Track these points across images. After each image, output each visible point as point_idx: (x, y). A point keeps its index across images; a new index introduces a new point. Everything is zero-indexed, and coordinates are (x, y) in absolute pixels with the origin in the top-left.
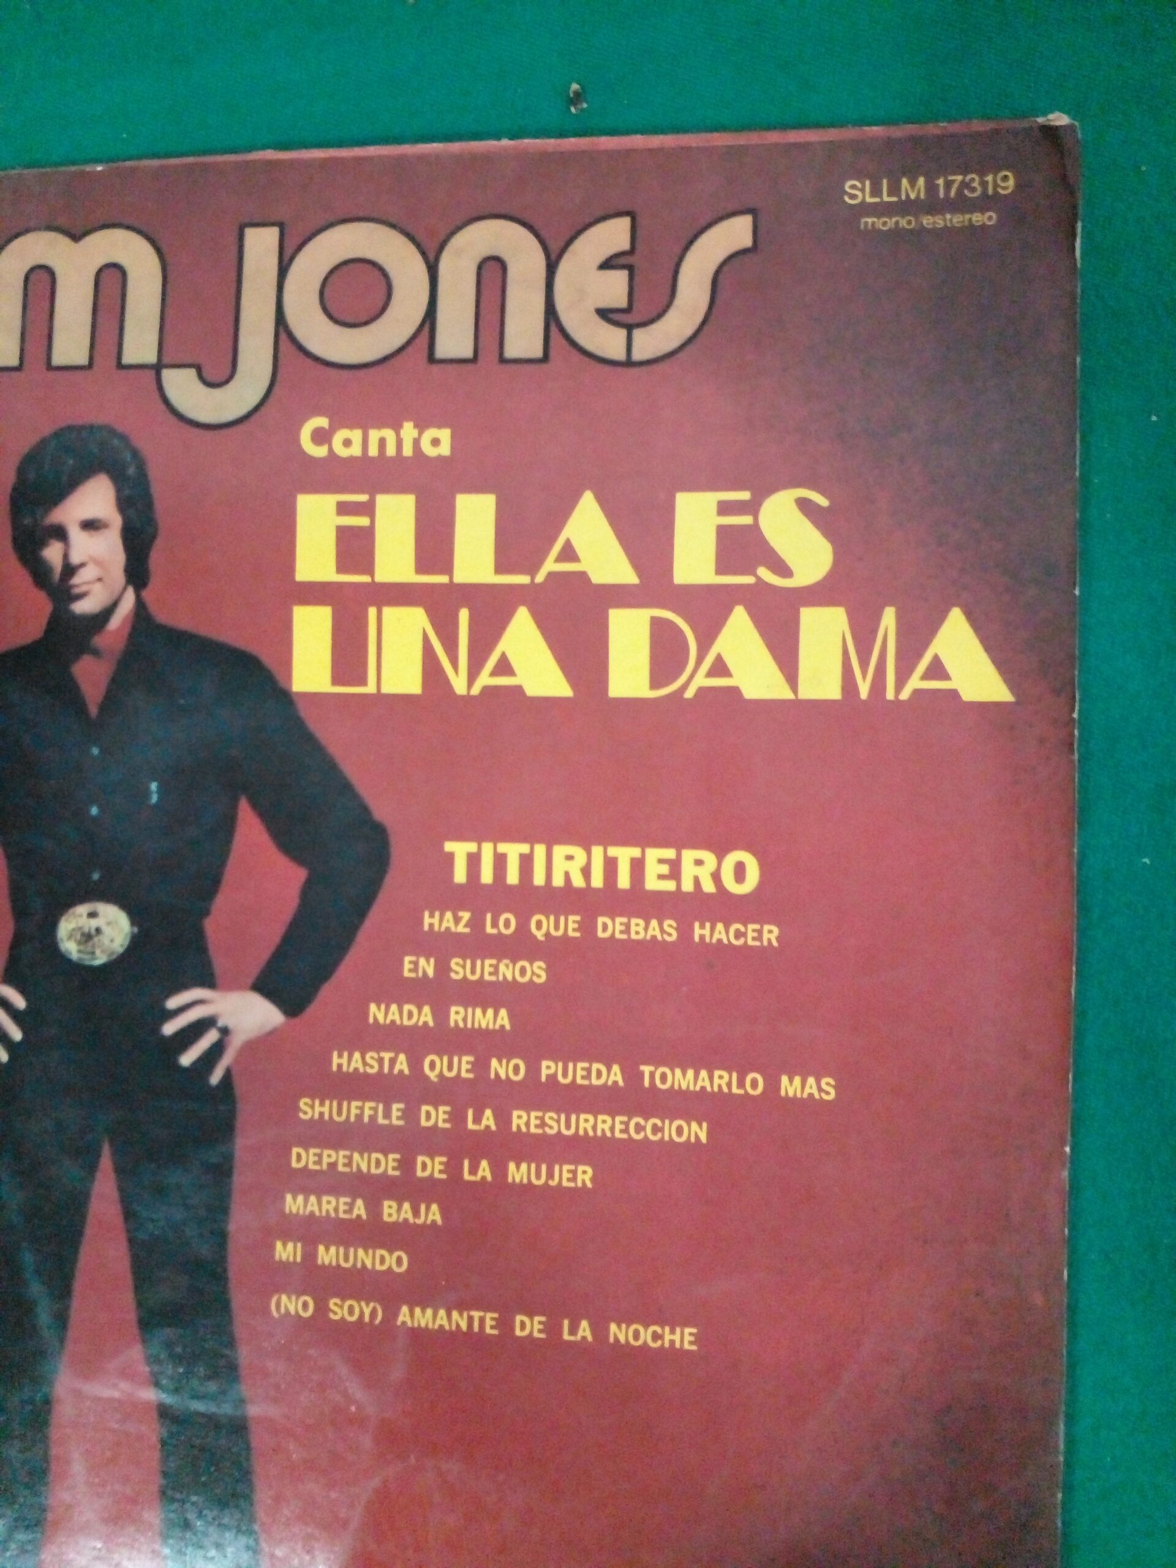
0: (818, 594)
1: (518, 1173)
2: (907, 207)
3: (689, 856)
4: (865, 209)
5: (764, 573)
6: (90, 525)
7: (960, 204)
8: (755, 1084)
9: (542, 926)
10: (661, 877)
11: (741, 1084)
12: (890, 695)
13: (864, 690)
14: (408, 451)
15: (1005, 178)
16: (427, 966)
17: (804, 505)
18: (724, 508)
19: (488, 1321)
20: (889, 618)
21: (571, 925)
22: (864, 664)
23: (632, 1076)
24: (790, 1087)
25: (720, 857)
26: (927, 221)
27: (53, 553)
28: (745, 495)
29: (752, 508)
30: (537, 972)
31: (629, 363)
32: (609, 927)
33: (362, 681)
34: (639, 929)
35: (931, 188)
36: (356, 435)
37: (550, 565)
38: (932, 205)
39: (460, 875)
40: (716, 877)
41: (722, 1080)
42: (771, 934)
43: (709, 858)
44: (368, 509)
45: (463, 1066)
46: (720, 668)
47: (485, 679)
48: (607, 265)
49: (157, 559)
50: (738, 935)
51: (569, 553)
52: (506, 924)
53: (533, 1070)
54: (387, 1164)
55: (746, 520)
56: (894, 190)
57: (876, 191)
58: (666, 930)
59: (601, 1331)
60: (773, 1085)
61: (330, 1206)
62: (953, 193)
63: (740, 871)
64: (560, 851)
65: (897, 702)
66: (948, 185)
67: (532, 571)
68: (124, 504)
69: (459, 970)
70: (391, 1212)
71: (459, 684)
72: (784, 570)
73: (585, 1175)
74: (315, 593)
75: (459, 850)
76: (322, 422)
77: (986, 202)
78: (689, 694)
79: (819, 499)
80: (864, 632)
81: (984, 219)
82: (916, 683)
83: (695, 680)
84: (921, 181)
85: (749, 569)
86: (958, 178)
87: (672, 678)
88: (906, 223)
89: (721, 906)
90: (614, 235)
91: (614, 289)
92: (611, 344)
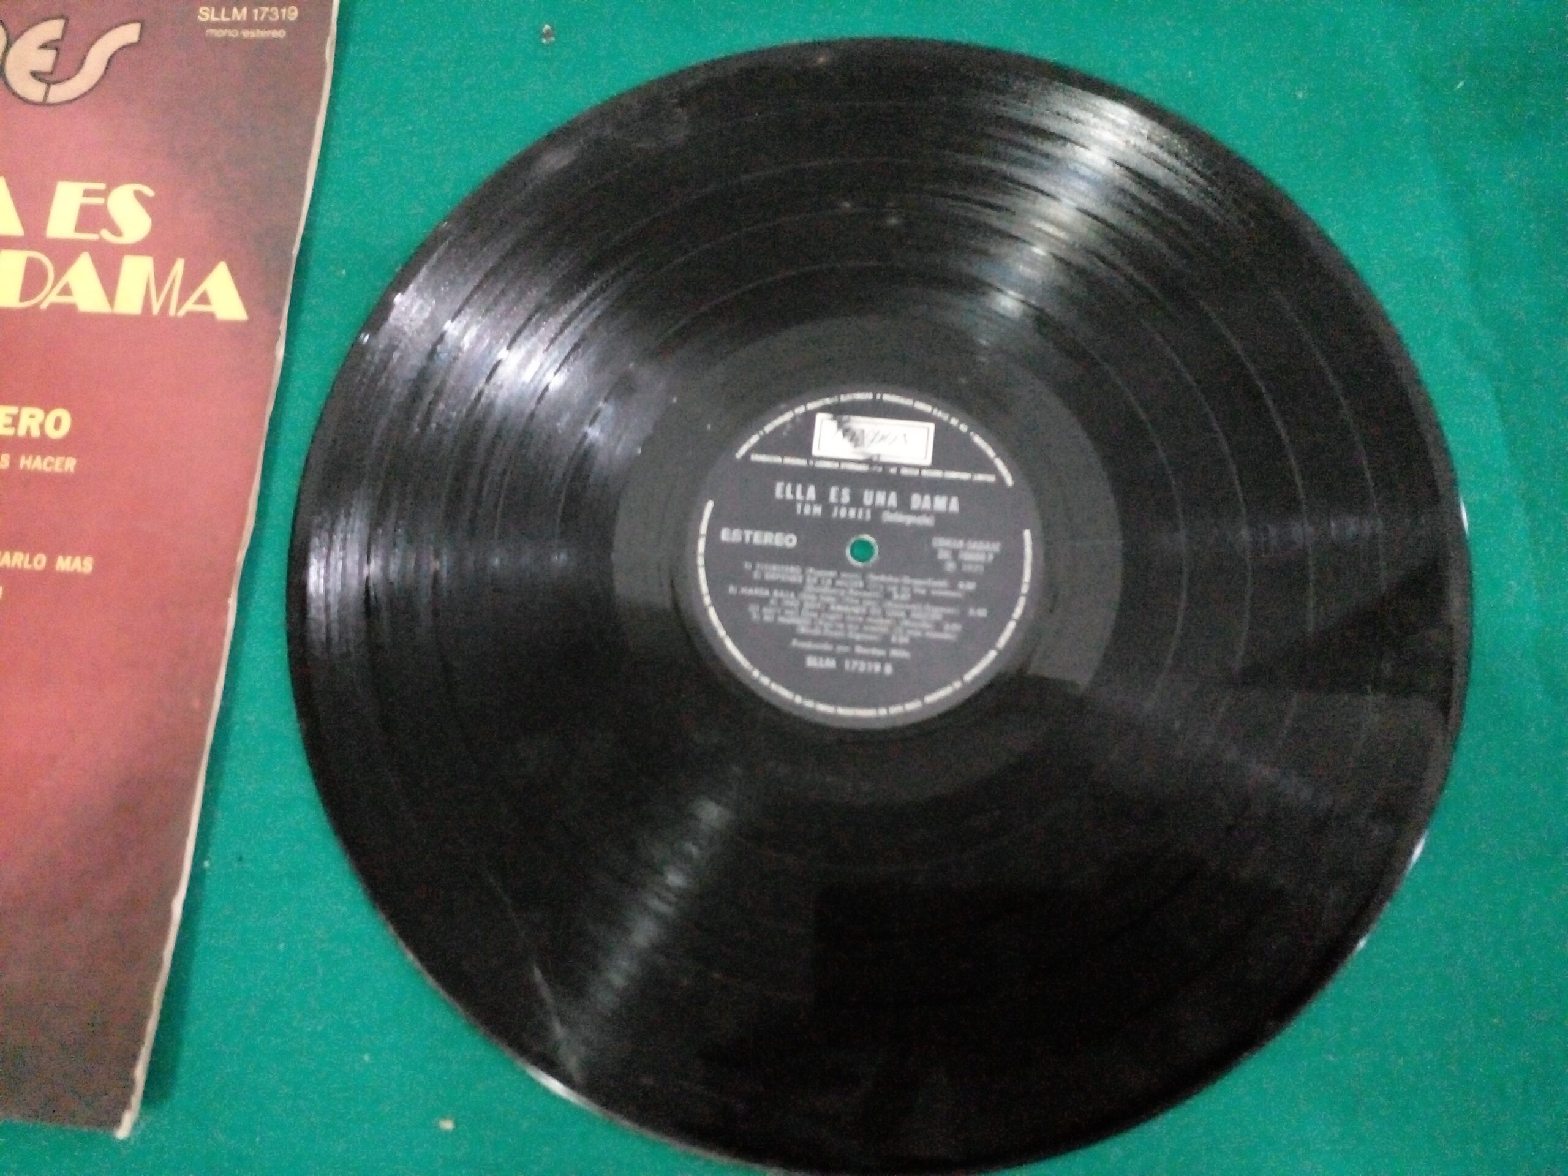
0: (138, 249)
2: (233, 25)
3: (26, 412)
4: (207, 25)
5: (106, 235)
7: (267, 25)
8: (40, 562)
10: (6, 426)
11: (31, 562)
12: (172, 312)
13: (156, 308)
15: (293, 11)
17: (139, 195)
18: (87, 193)
20: (179, 267)
22: (159, 292)
24: (64, 564)
25: (47, 412)
26: (246, 34)
28: (101, 186)
29: (105, 194)
31: (44, 103)
35: (250, 14)
38: (250, 24)
40: (42, 426)
41: (19, 559)
42: (70, 464)
43: (39, 413)
46: (66, 291)
48: (44, 46)
50: (49, 464)
55: (98, 201)
56: (228, 14)
57: (217, 14)
58: (5, 463)
60: (52, 563)
62: (262, 17)
63: (58, 424)
65: (175, 318)
66: (260, 14)
72: (118, 233)
77: (282, 24)
78: (44, 306)
79: (149, 192)
80: (162, 273)
81: (279, 34)
82: (190, 306)
83: (49, 297)
84: (245, 10)
85: (95, 230)
86: (266, 9)
87: (35, 295)
88: (233, 34)
89: (41, 445)
90: (52, 29)
91: (45, 61)
92: (34, 91)
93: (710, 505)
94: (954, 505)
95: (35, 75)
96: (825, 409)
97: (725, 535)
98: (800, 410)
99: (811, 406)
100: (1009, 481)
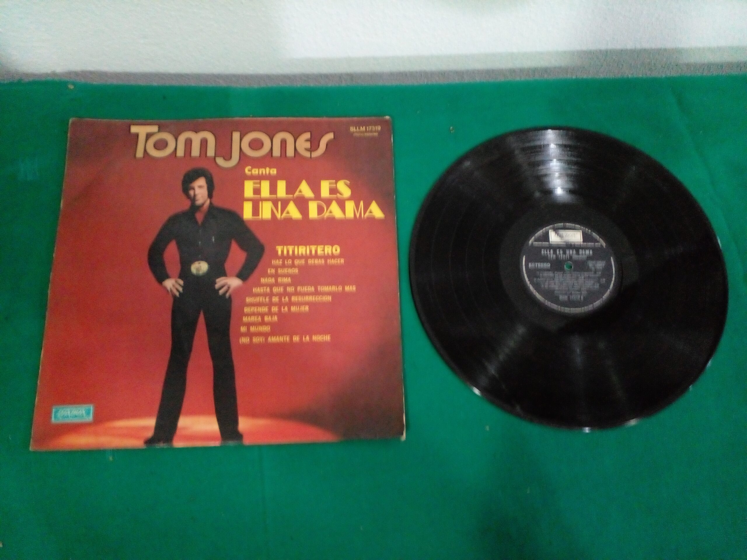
0: (350, 199)
1: (293, 309)
2: (362, 132)
3: (326, 247)
4: (354, 132)
5: (338, 195)
6: (200, 187)
7: (371, 131)
8: (340, 288)
9: (297, 262)
10: (321, 251)
11: (337, 289)
12: (363, 217)
13: (358, 215)
14: (268, 172)
15: (379, 127)
16: (273, 271)
17: (345, 183)
18: (330, 184)
19: (287, 339)
20: (362, 203)
21: (303, 262)
22: (358, 210)
23: (316, 289)
24: (347, 289)
25: (332, 247)
26: (366, 134)
27: (191, 193)
28: (334, 181)
29: (336, 183)
30: (296, 271)
31: (311, 158)
32: (311, 262)
33: (259, 215)
34: (317, 262)
35: (366, 129)
36: (257, 170)
37: (297, 194)
38: (366, 131)
39: (280, 253)
40: (332, 251)
41: (333, 288)
42: (342, 261)
43: (330, 247)
44: (260, 183)
45: (281, 289)
46: (331, 212)
47: (284, 214)
48: (307, 140)
49: (214, 193)
50: (336, 262)
51: (300, 191)
52: (290, 262)
53: (296, 289)
54: (265, 309)
55: (334, 186)
56: (359, 128)
57: (356, 128)
58: (323, 261)
59: (311, 338)
60: (343, 288)
61: (253, 319)
62: (370, 129)
63: (336, 250)
64: (300, 247)
67: (293, 194)
68: (207, 183)
69: (280, 271)
70: (266, 319)
71: (279, 216)
72: (341, 194)
73: (307, 308)
74: (248, 200)
75: (279, 249)
76: (250, 167)
77: (376, 131)
78: (325, 217)
79: (348, 182)
80: (357, 205)
81: (376, 134)
82: (367, 214)
83: (326, 214)
84: (364, 127)
85: (336, 194)
86: (370, 127)
87: (322, 214)
88: (362, 135)
89: (333, 257)
90: (307, 135)
91: (308, 145)
92: (307, 154)
93: (524, 256)
94: (591, 252)
95: (307, 150)
96: (550, 229)
97: (530, 265)
98: (544, 229)
99: (547, 228)
100: (604, 244)
